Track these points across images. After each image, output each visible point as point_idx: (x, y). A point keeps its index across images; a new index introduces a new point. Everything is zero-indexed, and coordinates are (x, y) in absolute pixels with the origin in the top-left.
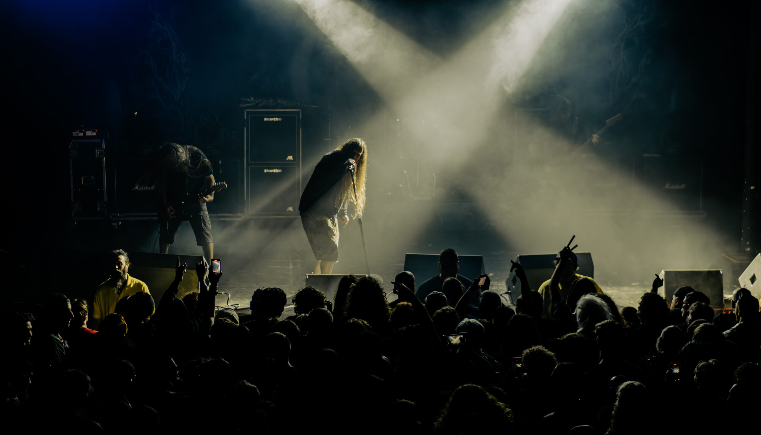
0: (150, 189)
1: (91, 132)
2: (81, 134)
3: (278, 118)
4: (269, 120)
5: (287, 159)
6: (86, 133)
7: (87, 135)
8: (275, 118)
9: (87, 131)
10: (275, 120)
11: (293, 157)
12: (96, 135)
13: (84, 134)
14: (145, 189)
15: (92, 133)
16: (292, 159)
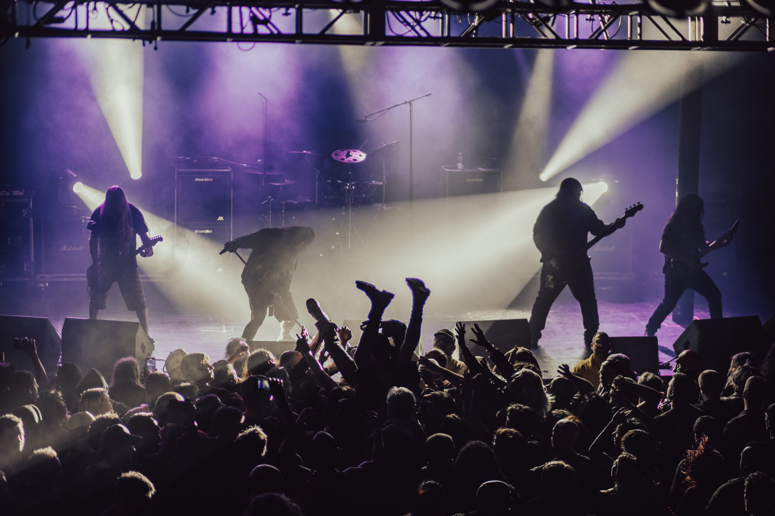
1: (18, 191)
2: (8, 194)
3: (209, 178)
4: (200, 180)
5: (218, 220)
6: (13, 193)
7: (14, 195)
8: (206, 178)
9: (14, 191)
10: (206, 180)
11: (223, 218)
12: (23, 194)
14: (73, 249)
15: (19, 193)
16: (223, 220)
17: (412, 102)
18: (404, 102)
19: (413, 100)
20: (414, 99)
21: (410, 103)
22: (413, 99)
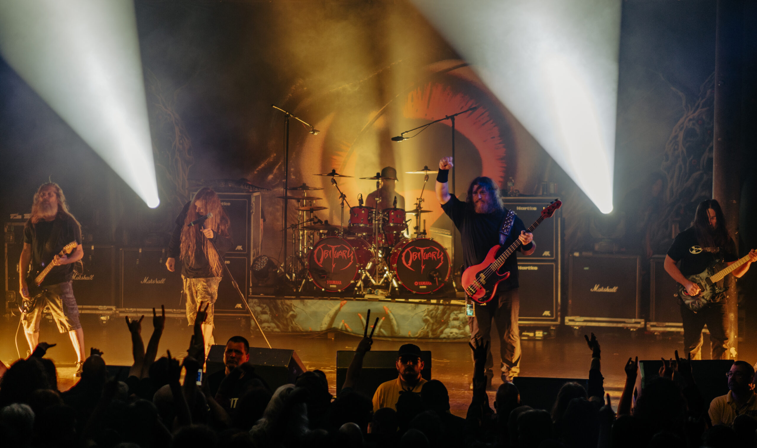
0: (88, 278)
2: (19, 217)
3: (227, 202)
5: (236, 249)
9: (26, 213)
11: (242, 247)
13: (23, 217)
14: (83, 279)
16: (242, 249)
17: (455, 117)
18: (445, 117)
19: (456, 115)
20: (458, 113)
21: (452, 118)
22: (455, 113)
